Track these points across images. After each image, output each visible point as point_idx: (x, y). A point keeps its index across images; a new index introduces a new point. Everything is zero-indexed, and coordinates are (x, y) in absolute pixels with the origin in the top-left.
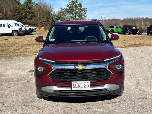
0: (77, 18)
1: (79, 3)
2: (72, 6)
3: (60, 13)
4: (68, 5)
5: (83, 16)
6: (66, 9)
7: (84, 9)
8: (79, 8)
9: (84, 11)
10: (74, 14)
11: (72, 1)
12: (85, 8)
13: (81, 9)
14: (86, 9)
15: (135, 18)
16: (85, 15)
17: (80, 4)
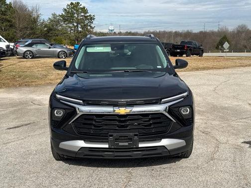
0: (80, 29)
1: (82, 7)
2: (72, 11)
3: (52, 21)
4: (65, 10)
5: (89, 28)
6: (62, 16)
7: (90, 15)
8: (82, 14)
9: (91, 19)
10: (75, 24)
11: (72, 4)
12: (92, 15)
13: (85, 17)
14: (94, 16)
15: (160, 32)
16: (92, 25)
17: (84, 8)
